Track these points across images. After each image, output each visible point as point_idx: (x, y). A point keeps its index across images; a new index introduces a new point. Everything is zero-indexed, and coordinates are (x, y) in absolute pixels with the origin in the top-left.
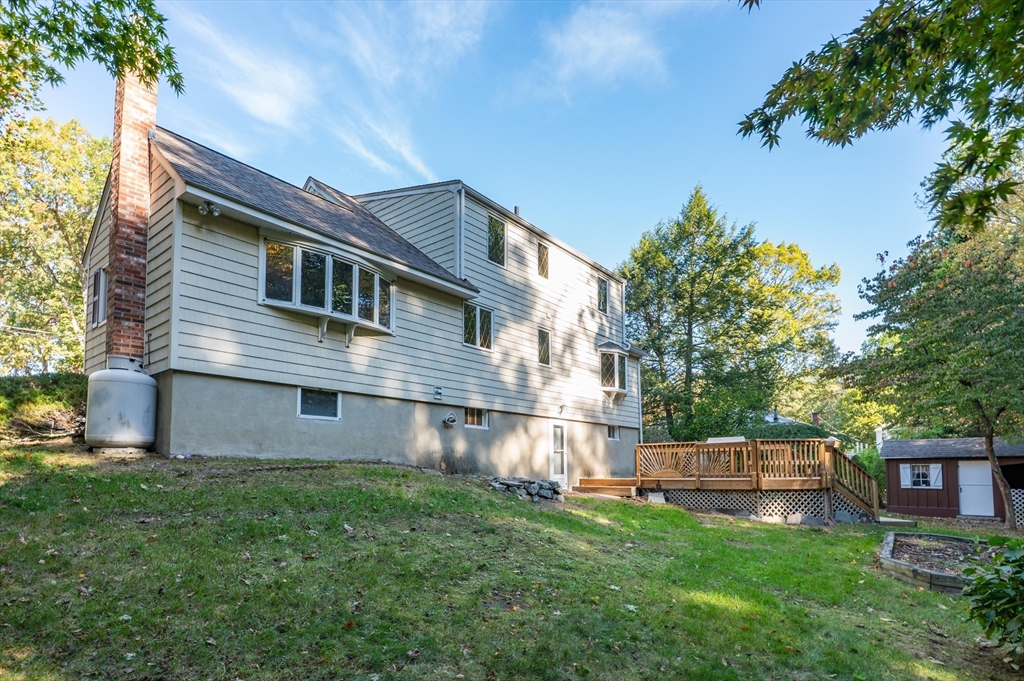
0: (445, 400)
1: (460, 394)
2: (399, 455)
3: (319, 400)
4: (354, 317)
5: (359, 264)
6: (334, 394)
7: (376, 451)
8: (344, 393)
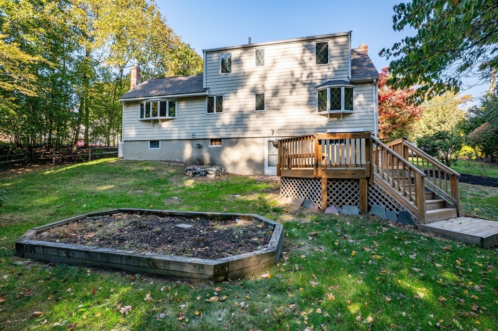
0: (197, 138)
1: (204, 134)
2: (179, 158)
3: (154, 143)
4: (159, 117)
5: (159, 100)
6: (158, 141)
7: (171, 157)
8: (161, 140)
